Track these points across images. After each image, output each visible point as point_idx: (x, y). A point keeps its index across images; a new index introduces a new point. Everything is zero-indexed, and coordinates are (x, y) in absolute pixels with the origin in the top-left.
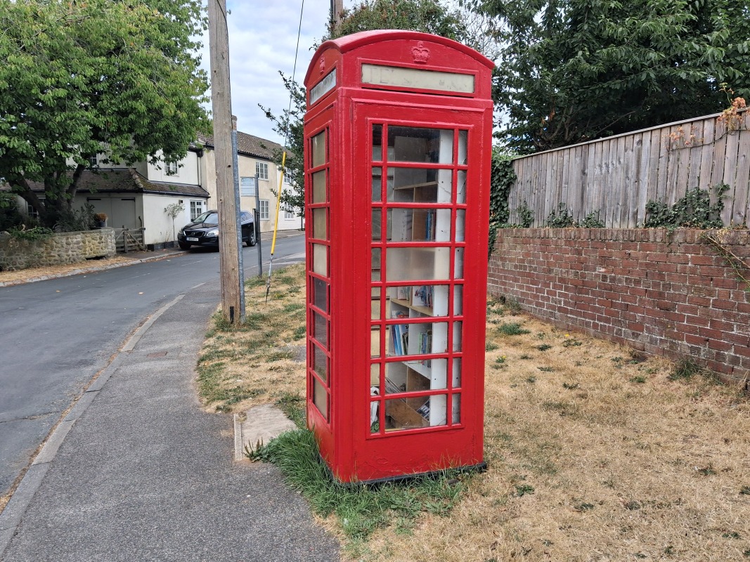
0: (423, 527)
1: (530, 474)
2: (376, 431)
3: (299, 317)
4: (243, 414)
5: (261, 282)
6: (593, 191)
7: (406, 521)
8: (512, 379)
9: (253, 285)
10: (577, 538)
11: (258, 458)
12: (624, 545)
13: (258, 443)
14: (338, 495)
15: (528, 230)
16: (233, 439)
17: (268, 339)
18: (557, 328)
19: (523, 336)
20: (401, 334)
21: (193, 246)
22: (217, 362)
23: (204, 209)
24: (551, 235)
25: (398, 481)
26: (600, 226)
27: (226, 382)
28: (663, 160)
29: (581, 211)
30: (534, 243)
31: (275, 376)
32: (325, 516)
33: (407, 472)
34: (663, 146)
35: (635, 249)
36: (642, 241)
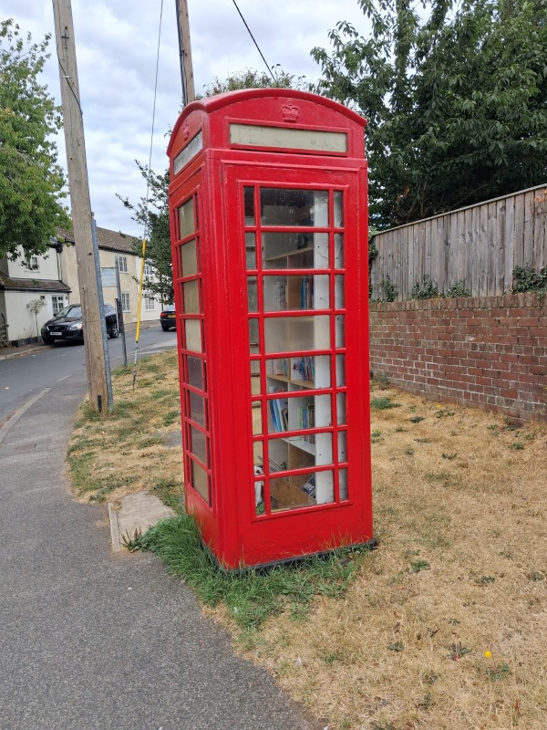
0: (319, 612)
1: (423, 549)
2: (262, 513)
3: (167, 403)
4: (118, 502)
5: (126, 371)
6: (458, 262)
7: (300, 606)
8: (390, 452)
9: (118, 374)
10: (484, 615)
11: (137, 547)
12: (534, 619)
13: (136, 531)
14: (226, 583)
15: (393, 304)
16: (109, 529)
17: (137, 427)
18: (427, 400)
19: (395, 409)
20: (280, 410)
21: (56, 341)
22: (88, 452)
23: (66, 304)
24: (417, 307)
25: (287, 564)
26: (467, 295)
27: (98, 471)
28: (528, 225)
29: (446, 281)
30: (399, 316)
31: (148, 462)
32: (214, 606)
33: (296, 554)
34: (528, 211)
35: (505, 316)
36: (511, 307)
